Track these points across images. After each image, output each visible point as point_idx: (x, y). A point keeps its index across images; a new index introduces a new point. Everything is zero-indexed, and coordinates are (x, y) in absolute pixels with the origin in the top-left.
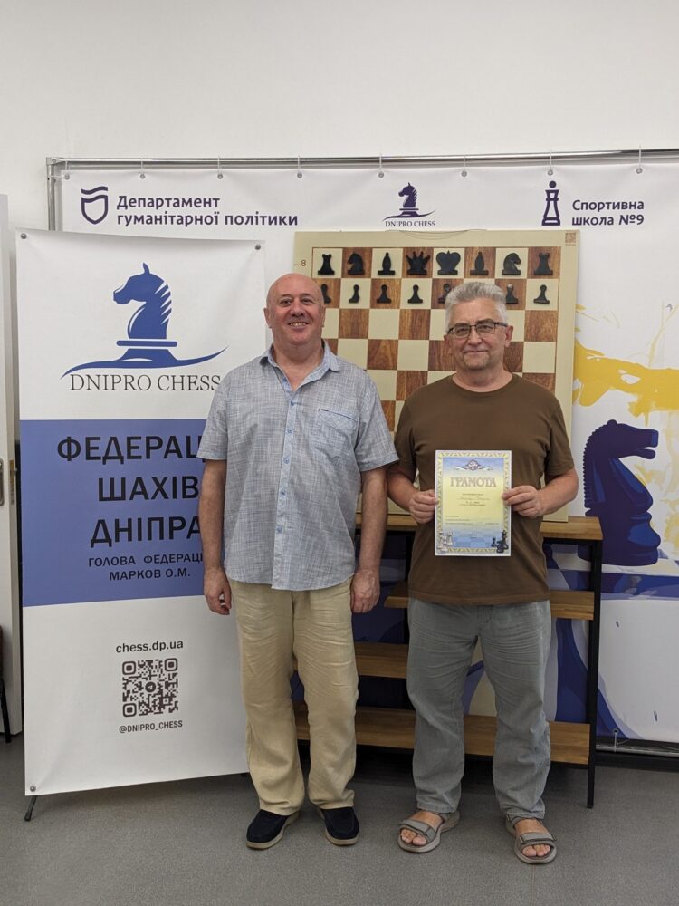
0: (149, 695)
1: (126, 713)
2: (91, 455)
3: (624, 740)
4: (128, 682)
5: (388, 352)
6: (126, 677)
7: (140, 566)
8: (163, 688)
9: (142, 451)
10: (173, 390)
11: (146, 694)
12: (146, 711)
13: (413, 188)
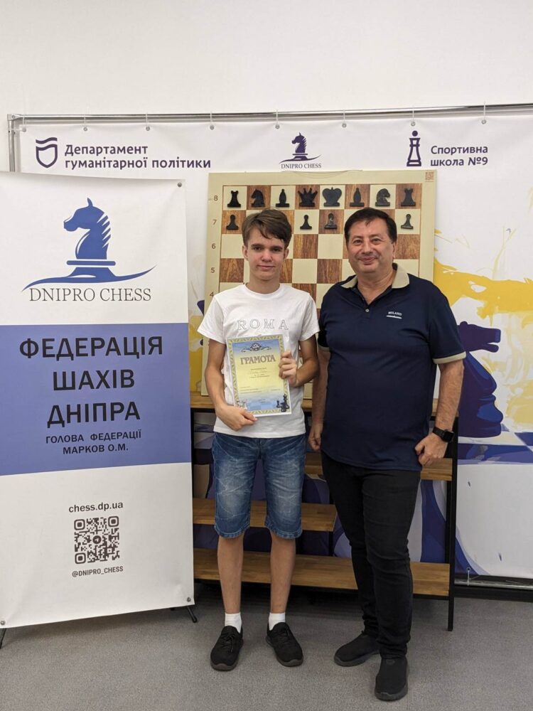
0: (96, 546)
1: (78, 561)
2: (47, 353)
3: (475, 577)
4: (79, 535)
6: (77, 532)
7: (88, 442)
8: (107, 540)
9: (88, 350)
10: (113, 300)
11: (93, 545)
12: (93, 559)
13: (303, 137)
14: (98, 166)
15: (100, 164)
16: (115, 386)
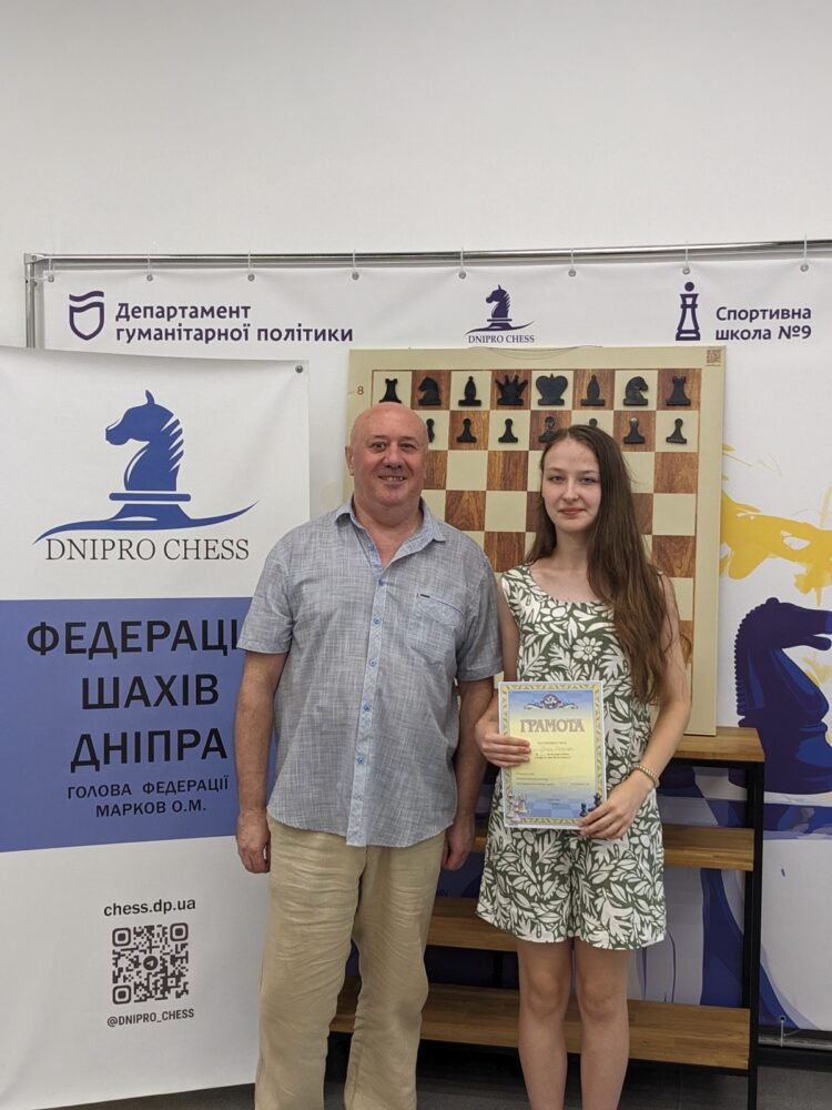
0: (149, 974)
1: (117, 999)
2: (73, 647)
3: (794, 1032)
4: (120, 956)
5: (473, 508)
6: (118, 949)
7: (139, 797)
8: (168, 964)
9: (142, 642)
10: (186, 558)
11: (145, 972)
12: (145, 995)
13: (505, 292)
14: (170, 337)
15: (173, 334)
16: (186, 702)
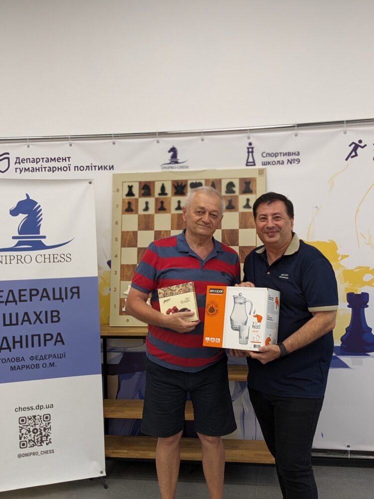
0: (34, 436)
1: (22, 447)
4: (22, 428)
6: (21, 426)
7: (28, 362)
8: (43, 431)
9: (27, 297)
10: (45, 262)
11: (33, 435)
12: (33, 444)
13: (175, 148)
15: (39, 169)
16: (47, 322)
